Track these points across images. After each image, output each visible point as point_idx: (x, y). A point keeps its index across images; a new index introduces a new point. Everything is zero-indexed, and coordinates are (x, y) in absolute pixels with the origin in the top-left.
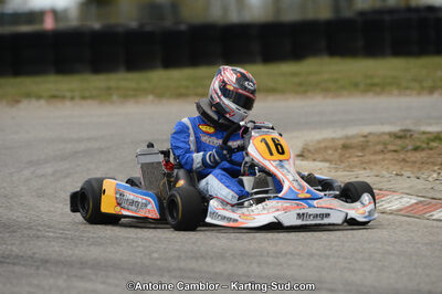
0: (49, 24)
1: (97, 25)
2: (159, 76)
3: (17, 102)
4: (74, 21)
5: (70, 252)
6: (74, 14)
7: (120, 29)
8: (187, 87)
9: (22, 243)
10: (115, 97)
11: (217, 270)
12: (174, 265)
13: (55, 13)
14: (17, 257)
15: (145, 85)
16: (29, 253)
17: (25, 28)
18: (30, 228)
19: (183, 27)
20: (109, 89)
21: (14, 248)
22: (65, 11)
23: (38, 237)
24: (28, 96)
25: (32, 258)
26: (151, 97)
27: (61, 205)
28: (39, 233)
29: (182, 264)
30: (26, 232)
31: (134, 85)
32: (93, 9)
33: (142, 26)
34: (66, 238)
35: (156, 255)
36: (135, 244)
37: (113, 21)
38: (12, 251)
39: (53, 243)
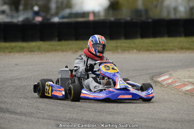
0: (91, 18)
1: (112, 19)
2: (138, 42)
3: (77, 52)
4: (102, 16)
5: (98, 118)
6: (102, 14)
7: (123, 21)
8: (151, 47)
9: (77, 113)
10: (119, 50)
11: (163, 127)
12: (144, 124)
13: (94, 13)
14: (75, 119)
15: (132, 45)
16: (80, 118)
17: (80, 20)
19: (150, 20)
20: (117, 46)
21: (74, 115)
22: (99, 12)
25: (82, 120)
26: (135, 51)
29: (147, 124)
31: (128, 45)
32: (111, 12)
33: (132, 19)
34: (97, 112)
35: (135, 120)
36: (126, 115)
37: (119, 17)
38: (73, 116)
39: (91, 114)
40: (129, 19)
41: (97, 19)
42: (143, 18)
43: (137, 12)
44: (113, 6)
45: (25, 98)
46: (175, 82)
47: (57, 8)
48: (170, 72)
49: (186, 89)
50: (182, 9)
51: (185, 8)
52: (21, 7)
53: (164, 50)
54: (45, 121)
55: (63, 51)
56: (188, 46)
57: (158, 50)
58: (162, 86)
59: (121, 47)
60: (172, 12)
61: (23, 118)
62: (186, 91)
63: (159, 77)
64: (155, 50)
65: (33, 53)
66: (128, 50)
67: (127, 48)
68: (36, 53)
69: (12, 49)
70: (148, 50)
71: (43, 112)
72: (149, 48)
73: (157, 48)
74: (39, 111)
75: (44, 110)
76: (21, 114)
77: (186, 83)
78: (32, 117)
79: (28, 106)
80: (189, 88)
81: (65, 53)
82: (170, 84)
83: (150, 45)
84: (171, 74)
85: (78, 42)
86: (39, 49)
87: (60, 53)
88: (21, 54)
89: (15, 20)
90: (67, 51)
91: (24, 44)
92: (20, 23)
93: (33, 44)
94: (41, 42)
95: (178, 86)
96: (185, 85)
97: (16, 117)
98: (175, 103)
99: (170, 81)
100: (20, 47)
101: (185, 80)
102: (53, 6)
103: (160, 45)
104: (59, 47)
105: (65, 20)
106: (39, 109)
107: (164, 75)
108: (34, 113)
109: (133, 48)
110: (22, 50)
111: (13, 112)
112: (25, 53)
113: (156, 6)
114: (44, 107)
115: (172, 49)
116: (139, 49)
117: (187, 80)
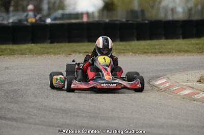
0: (85, 19)
1: (107, 20)
8: (147, 49)
13: (88, 14)
15: (128, 47)
18: (74, 112)
19: (147, 22)
23: (78, 116)
24: (75, 52)
26: (131, 53)
27: (89, 102)
28: (79, 114)
30: (72, 113)
31: (123, 47)
34: (91, 117)
35: (131, 125)
40: (124, 20)
41: (91, 20)
42: (140, 20)
43: (133, 13)
44: (108, 7)
45: (16, 103)
46: (173, 86)
47: (49, 9)
48: (168, 76)
49: (185, 94)
50: (180, 10)
51: (183, 8)
52: (11, 9)
53: (161, 52)
54: (37, 126)
55: (55, 54)
56: (186, 48)
57: (155, 53)
58: (159, 90)
59: (116, 49)
60: (170, 13)
61: (14, 123)
62: (185, 95)
63: (156, 81)
64: (152, 53)
65: (24, 56)
66: (124, 53)
67: (122, 51)
68: (26, 56)
69: (2, 52)
70: (145, 53)
71: (34, 117)
72: (146, 51)
73: (154, 51)
74: (31, 116)
75: (36, 115)
76: (12, 119)
77: (184, 87)
78: (23, 122)
79: (19, 111)
80: (187, 92)
81: (58, 56)
82: (168, 88)
83: (146, 47)
84: (168, 78)
85: (71, 44)
86: (31, 52)
87: (53, 56)
88: (12, 57)
89: (5, 22)
90: (60, 54)
91: (15, 47)
92: (10, 25)
93: (24, 46)
94: (33, 45)
95: (176, 90)
96: (183, 89)
97: (6, 122)
98: (173, 107)
99: (167, 85)
100: (10, 50)
101: (183, 84)
102: (45, 6)
103: (157, 47)
104: (51, 50)
105: (58, 22)
106: (31, 115)
107: (162, 79)
108: (25, 119)
109: (129, 51)
110: (12, 53)
111: (4, 118)
112: (16, 56)
113: (153, 7)
114: (35, 112)
115: (169, 52)
116: (135, 52)
117: (185, 84)
